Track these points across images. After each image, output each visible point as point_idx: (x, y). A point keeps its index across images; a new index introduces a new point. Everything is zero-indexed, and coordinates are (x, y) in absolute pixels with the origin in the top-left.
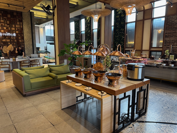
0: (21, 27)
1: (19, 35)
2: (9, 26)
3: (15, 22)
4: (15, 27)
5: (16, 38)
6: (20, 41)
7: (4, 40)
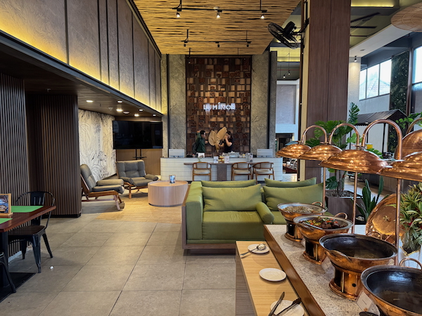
0: (248, 89)
1: (242, 106)
2: (224, 89)
3: (237, 80)
4: (236, 91)
5: (235, 114)
6: (243, 119)
7: (213, 119)
